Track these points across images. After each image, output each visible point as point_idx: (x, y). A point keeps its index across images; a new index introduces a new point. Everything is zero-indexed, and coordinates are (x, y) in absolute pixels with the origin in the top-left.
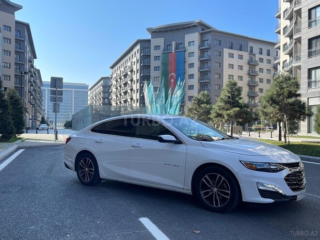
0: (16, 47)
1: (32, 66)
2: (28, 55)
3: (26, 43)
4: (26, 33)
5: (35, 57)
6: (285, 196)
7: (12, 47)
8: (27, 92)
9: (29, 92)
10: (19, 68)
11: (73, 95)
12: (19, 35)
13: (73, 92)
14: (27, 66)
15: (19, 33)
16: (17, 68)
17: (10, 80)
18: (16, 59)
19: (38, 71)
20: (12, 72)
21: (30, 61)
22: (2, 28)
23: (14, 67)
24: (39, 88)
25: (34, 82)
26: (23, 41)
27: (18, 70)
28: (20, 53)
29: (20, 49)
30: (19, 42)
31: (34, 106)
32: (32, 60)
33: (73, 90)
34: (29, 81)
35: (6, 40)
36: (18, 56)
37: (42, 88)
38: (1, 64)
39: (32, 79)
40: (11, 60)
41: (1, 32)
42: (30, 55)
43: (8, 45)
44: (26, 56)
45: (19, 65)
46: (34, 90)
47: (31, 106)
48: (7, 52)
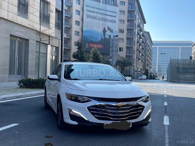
0: (128, 17)
1: (141, 30)
2: (137, 21)
3: (136, 13)
4: (136, 5)
5: (145, 22)
6: (88, 122)
7: (125, 17)
8: (136, 50)
9: (137, 50)
10: (130, 33)
11: (180, 51)
12: (130, 7)
13: (180, 49)
14: (136, 31)
15: (130, 5)
16: (128, 33)
17: (123, 42)
18: (128, 26)
19: (148, 33)
20: (124, 36)
21: (139, 26)
22: (119, 4)
23: (126, 32)
24: (149, 46)
25: (143, 42)
26: (134, 11)
27: (129, 34)
28: (131, 21)
29: (131, 18)
30: (130, 12)
31: (142, 61)
32: (141, 26)
33: (180, 47)
34: (138, 42)
35: (122, 12)
36: (130, 23)
37: (153, 46)
38: (117, 30)
39: (141, 39)
40: (125, 27)
41: (118, 7)
42: (139, 21)
43: (123, 16)
44: (135, 22)
45: (130, 30)
46: (143, 49)
47: (140, 61)
48: (122, 21)
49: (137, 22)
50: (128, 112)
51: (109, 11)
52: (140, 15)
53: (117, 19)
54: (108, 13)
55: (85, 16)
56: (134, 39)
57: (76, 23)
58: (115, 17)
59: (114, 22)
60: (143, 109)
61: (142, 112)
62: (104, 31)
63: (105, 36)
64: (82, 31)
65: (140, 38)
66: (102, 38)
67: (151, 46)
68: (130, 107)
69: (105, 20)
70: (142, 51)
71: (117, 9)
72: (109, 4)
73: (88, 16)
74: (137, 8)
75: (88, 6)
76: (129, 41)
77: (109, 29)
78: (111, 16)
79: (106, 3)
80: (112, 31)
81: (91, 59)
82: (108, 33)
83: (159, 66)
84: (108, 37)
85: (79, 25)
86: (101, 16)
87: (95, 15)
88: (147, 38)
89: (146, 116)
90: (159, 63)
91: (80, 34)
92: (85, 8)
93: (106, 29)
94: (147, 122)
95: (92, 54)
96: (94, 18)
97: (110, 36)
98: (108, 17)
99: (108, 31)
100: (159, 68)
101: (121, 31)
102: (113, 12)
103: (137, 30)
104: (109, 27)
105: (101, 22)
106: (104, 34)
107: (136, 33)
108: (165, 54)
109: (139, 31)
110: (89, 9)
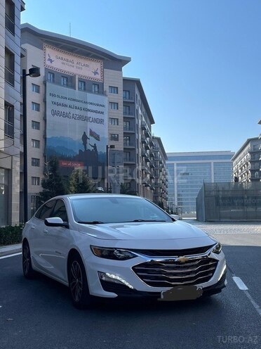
0: (125, 113)
1: (147, 135)
3: (137, 106)
4: (137, 92)
5: (152, 122)
7: (119, 113)
8: (140, 170)
9: (143, 170)
10: (129, 139)
12: (128, 97)
13: (212, 165)
15: (127, 93)
16: (126, 140)
18: (125, 128)
19: (159, 140)
20: (119, 145)
21: (143, 128)
22: (108, 91)
23: (123, 138)
24: (161, 163)
25: (151, 155)
26: (134, 103)
27: (128, 141)
28: (129, 120)
29: (129, 114)
30: (129, 105)
31: (151, 189)
32: (147, 127)
33: (212, 161)
34: (143, 156)
35: (114, 105)
36: (128, 123)
37: (167, 162)
38: (107, 136)
39: (148, 151)
40: (119, 129)
41: (106, 95)
42: (144, 120)
43: (115, 111)
44: (137, 122)
45: (129, 136)
46: (151, 166)
47: (148, 188)
48: (114, 120)
49: (140, 121)
50: (196, 272)
51: (91, 104)
52: (144, 110)
53: (106, 117)
54: (89, 107)
55: (49, 113)
56: (137, 149)
57: (33, 126)
58: (102, 113)
59: (101, 121)
60: (216, 265)
61: (215, 270)
62: (85, 138)
63: (85, 147)
64: (45, 138)
65: (147, 148)
66: (80, 151)
67: (165, 162)
68: (197, 262)
69: (86, 119)
70: (151, 171)
71: (105, 100)
72: (90, 91)
73: (55, 113)
74: (139, 98)
75: (53, 95)
76: (128, 154)
77: (92, 134)
78: (95, 112)
79: (85, 89)
80: (97, 138)
81: (73, 188)
82: (92, 141)
83: (179, 195)
84: (92, 148)
85: (38, 128)
86: (77, 112)
87: (67, 110)
88: (158, 149)
89: (221, 276)
90: (178, 191)
91: (42, 144)
92: (49, 99)
93: (88, 135)
94: (222, 285)
95: (74, 179)
96: (65, 115)
97: (95, 147)
98: (89, 114)
99: (91, 137)
100: (178, 199)
101: (114, 138)
102: (98, 105)
103: (140, 135)
104: (93, 130)
105: (79, 123)
106: (85, 143)
107: (140, 141)
108: (188, 174)
109: (144, 137)
110: (56, 100)
